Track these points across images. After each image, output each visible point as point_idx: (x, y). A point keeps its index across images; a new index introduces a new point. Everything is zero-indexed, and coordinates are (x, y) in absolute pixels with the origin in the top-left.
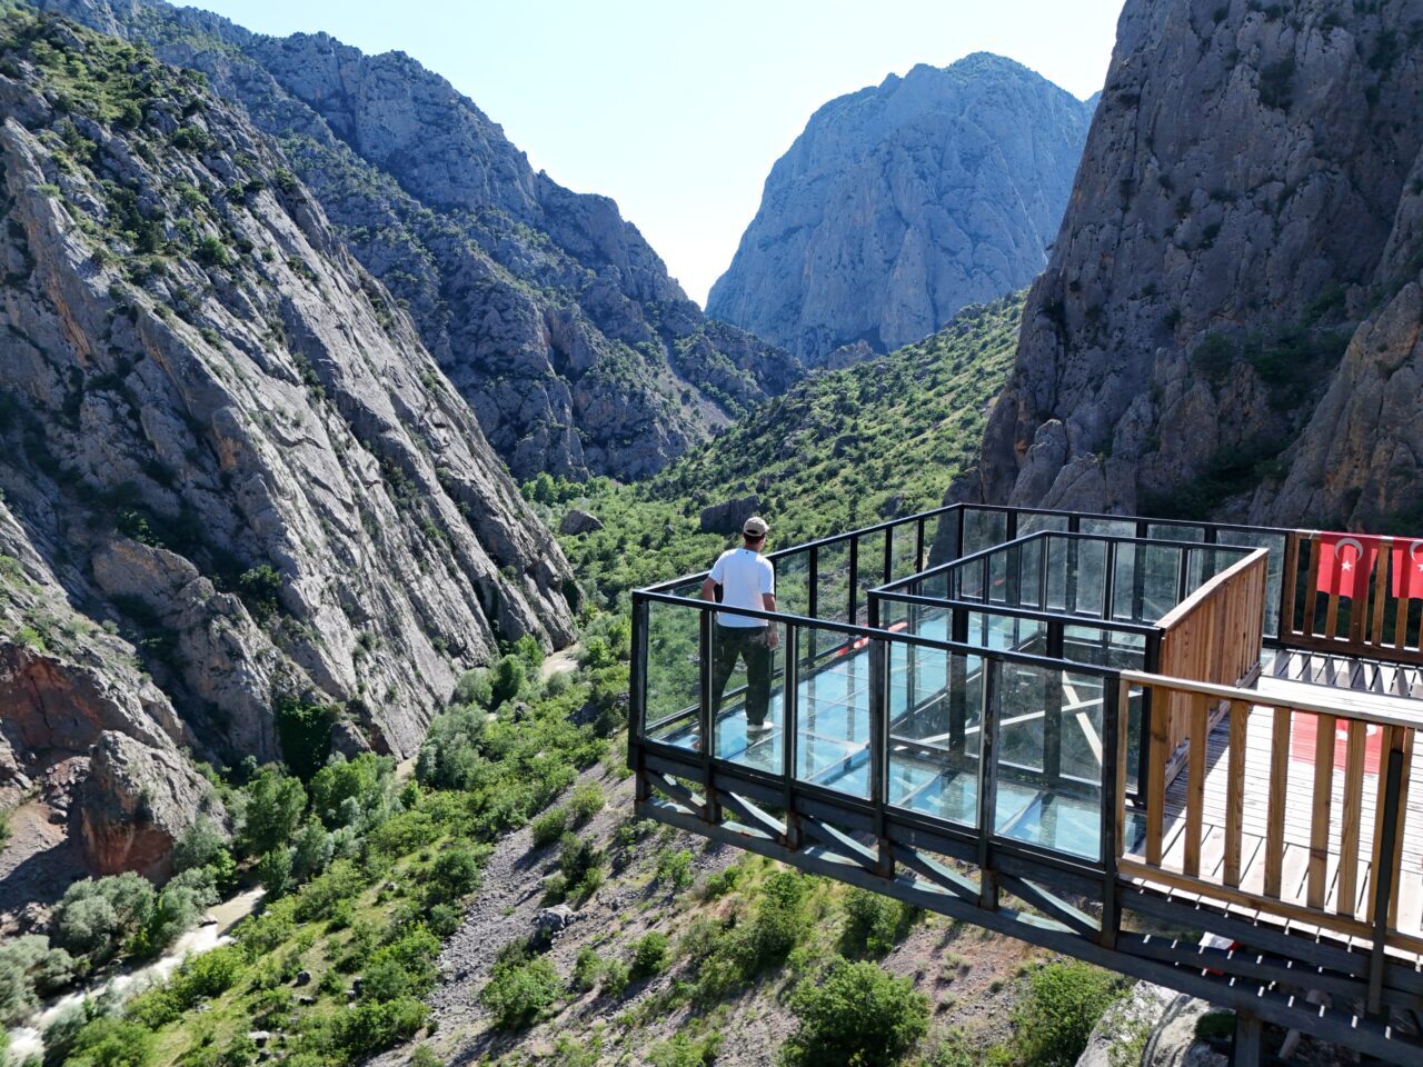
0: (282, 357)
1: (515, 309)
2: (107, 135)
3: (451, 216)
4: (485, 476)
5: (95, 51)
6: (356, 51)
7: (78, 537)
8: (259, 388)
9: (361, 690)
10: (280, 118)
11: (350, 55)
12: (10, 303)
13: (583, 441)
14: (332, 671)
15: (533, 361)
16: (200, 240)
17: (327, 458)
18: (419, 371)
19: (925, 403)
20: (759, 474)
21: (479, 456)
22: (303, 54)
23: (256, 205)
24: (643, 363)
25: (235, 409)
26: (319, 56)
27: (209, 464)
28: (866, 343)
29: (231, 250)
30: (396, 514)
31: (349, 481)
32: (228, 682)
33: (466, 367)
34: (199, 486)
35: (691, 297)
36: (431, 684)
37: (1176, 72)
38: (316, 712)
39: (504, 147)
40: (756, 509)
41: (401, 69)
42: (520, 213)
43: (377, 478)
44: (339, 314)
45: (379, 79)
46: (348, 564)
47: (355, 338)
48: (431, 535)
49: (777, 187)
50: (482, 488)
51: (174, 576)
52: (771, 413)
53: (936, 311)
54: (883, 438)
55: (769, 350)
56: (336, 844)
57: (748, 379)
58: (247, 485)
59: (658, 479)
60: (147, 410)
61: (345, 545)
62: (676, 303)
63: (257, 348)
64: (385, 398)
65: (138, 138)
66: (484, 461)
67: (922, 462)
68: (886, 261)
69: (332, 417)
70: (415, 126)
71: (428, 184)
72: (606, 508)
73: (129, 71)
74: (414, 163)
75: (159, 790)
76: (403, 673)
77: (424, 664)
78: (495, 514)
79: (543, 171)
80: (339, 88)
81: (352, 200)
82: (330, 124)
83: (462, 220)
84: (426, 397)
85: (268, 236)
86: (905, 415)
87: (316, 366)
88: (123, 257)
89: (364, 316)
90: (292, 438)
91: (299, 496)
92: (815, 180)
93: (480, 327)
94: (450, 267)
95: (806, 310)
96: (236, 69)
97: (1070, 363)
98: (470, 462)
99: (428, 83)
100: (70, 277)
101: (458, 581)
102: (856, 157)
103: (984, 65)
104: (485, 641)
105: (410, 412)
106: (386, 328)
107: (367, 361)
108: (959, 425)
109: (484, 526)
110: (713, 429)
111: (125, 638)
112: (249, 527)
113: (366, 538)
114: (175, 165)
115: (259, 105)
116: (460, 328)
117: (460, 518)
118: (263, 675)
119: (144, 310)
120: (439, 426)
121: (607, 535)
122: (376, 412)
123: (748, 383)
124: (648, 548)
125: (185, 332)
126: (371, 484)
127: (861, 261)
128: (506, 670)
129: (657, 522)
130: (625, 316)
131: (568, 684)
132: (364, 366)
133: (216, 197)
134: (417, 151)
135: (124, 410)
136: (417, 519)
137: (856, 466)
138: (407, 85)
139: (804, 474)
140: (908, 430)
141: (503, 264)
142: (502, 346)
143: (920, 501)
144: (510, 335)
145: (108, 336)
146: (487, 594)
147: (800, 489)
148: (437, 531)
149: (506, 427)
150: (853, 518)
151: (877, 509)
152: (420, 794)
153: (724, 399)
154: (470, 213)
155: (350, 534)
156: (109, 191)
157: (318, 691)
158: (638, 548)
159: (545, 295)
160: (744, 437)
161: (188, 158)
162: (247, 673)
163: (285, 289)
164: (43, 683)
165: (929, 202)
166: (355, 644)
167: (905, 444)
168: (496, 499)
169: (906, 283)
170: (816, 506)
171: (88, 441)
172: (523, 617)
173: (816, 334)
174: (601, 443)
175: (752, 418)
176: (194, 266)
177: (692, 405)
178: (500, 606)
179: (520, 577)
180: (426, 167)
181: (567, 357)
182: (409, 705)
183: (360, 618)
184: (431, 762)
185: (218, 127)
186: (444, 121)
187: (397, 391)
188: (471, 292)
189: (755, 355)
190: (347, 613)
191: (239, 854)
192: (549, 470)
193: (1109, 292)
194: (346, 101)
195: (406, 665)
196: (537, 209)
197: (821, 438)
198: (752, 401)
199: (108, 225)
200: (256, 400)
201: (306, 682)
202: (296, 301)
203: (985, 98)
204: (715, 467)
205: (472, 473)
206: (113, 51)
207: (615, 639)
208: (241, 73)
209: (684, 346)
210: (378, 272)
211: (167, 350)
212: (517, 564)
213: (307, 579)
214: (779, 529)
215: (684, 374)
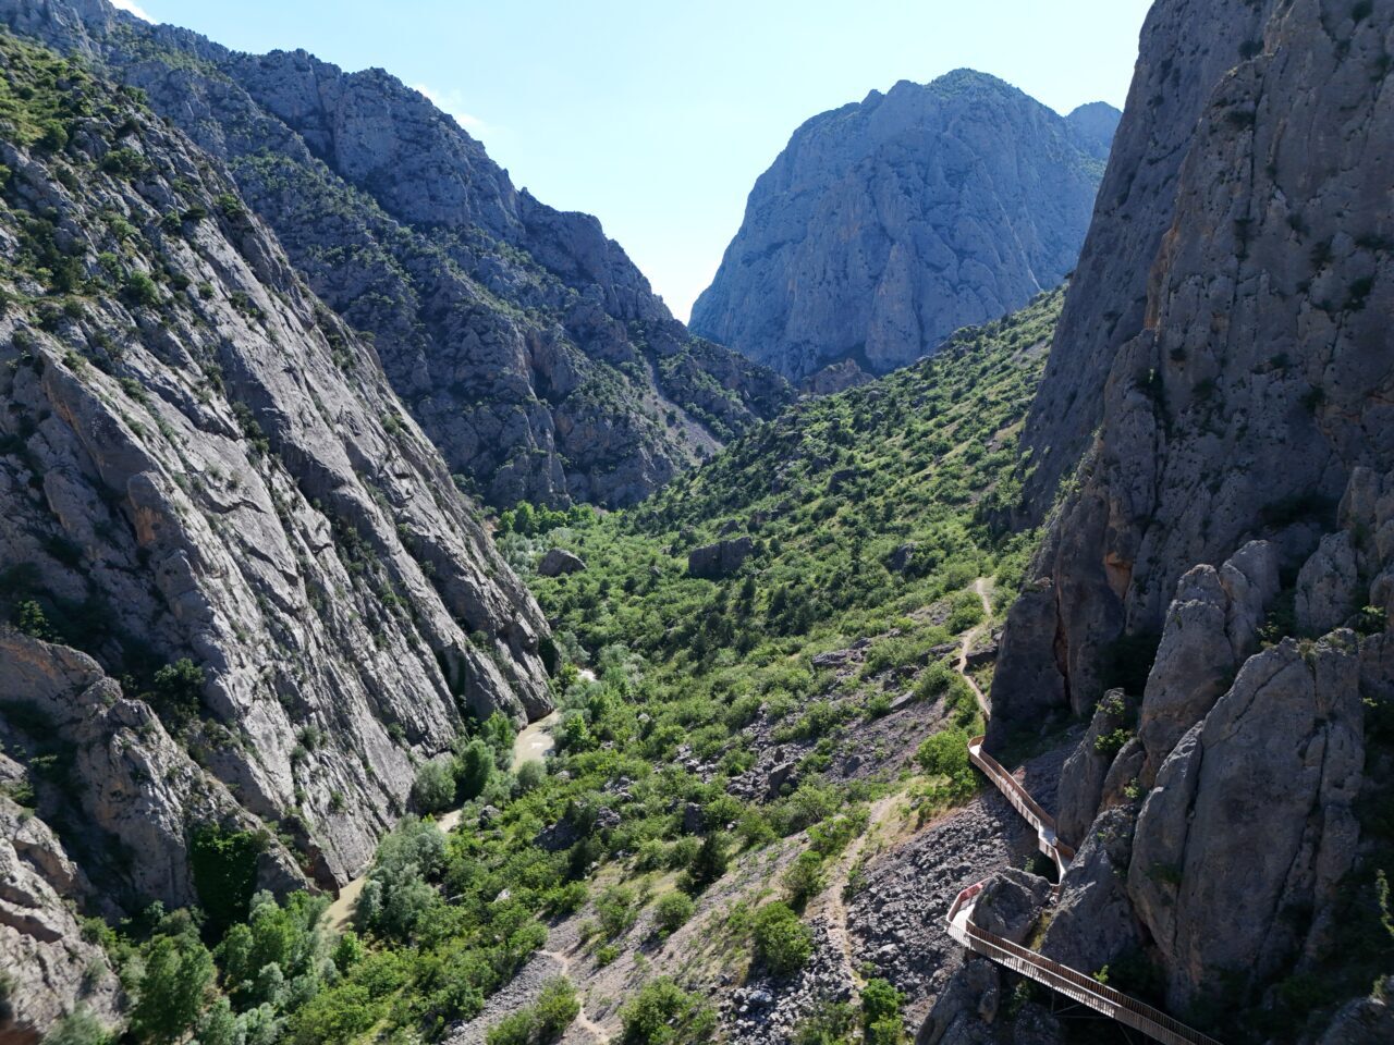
0: (219, 408)
1: (495, 332)
2: (24, 158)
3: (430, 235)
4: (453, 530)
5: (21, 65)
6: (335, 68)
8: (189, 446)
9: (299, 803)
10: (258, 138)
11: (329, 72)
13: (565, 468)
14: (262, 784)
15: (513, 385)
16: (126, 275)
17: (269, 524)
18: (381, 414)
19: (925, 434)
20: (749, 509)
21: (447, 507)
22: (281, 72)
23: (195, 236)
24: (627, 384)
25: (156, 474)
26: (297, 73)
27: (123, 538)
28: (853, 361)
29: (163, 287)
30: (349, 582)
31: (294, 548)
32: (131, 810)
33: (443, 391)
34: (110, 565)
35: (676, 316)
36: (385, 781)
37: (1304, 84)
38: (238, 841)
39: (486, 165)
40: (749, 551)
41: (380, 86)
42: (501, 232)
43: (328, 541)
44: (288, 356)
45: (358, 96)
46: (288, 647)
47: (307, 382)
48: (389, 604)
49: (759, 204)
50: (448, 544)
51: (75, 677)
52: (760, 441)
53: (922, 328)
54: (881, 473)
55: (755, 369)
56: (250, 1029)
57: (734, 399)
58: (166, 564)
59: (643, 508)
60: (52, 479)
61: (286, 626)
63: (188, 399)
64: (340, 448)
65: (61, 162)
66: (452, 512)
67: (927, 502)
68: (871, 277)
69: (277, 474)
70: (395, 143)
71: (407, 202)
72: (589, 542)
73: (59, 87)
74: (393, 181)
76: (351, 773)
77: (377, 758)
78: (464, 574)
79: (524, 189)
80: (318, 105)
81: (327, 220)
82: (308, 142)
83: (442, 239)
84: (388, 445)
85: (208, 270)
86: (904, 447)
87: (259, 416)
88: (33, 298)
89: (318, 356)
90: (225, 503)
91: (232, 572)
92: (798, 196)
93: (458, 350)
94: (429, 287)
95: (791, 325)
96: (210, 87)
97: (1174, 453)
98: (436, 514)
99: (408, 100)
101: (420, 654)
102: (839, 173)
103: (966, 81)
104: (450, 720)
105: (369, 462)
106: (344, 368)
107: (319, 407)
108: (963, 459)
109: (450, 587)
110: (699, 452)
111: (11, 756)
112: (170, 612)
113: (311, 614)
114: (103, 192)
115: (234, 123)
116: (438, 352)
117: (423, 580)
118: (175, 799)
119: (50, 361)
120: (401, 476)
121: (587, 576)
122: (328, 466)
123: (735, 404)
124: (632, 594)
125: (100, 384)
126: (321, 549)
127: (846, 277)
128: (472, 759)
129: (643, 562)
130: (608, 336)
131: (542, 776)
132: (316, 413)
133: (150, 228)
134: (396, 169)
135: (24, 477)
136: (374, 586)
137: (856, 504)
138: (387, 103)
139: (798, 512)
140: (909, 464)
141: (484, 283)
142: (481, 369)
143: (932, 554)
144: (490, 358)
145: (9, 390)
146: (453, 665)
147: (795, 529)
148: (396, 598)
149: (485, 454)
150: (856, 570)
151: (883, 560)
152: (359, 946)
153: (710, 420)
154: (451, 232)
155: (292, 612)
156: (22, 223)
157: (245, 813)
158: (621, 593)
159: (527, 315)
160: (733, 465)
161: (119, 185)
162: (155, 799)
163: (224, 330)
165: (913, 218)
166: (295, 744)
167: (906, 480)
168: (465, 556)
169: (892, 299)
170: (814, 550)
172: (494, 690)
173: (801, 350)
174: (584, 469)
175: (740, 446)
176: (117, 306)
177: (678, 427)
178: (467, 679)
179: (491, 642)
180: (406, 186)
181: (549, 380)
182: (358, 811)
183: (301, 712)
184: (376, 901)
185: (155, 149)
186: (425, 139)
187: (354, 440)
188: (450, 315)
189: (741, 374)
190: (286, 707)
192: (530, 498)
193: (1224, 362)
194: (325, 119)
195: (356, 762)
196: (519, 227)
197: (815, 471)
198: (738, 422)
199: (19, 262)
200: (184, 461)
201: (228, 804)
202: (237, 343)
203: (969, 114)
204: (703, 498)
205: (437, 527)
206: (43, 65)
207: (596, 711)
208: (217, 90)
209: (669, 366)
210: (353, 294)
211: (76, 407)
212: (488, 628)
213: (236, 672)
214: (774, 577)
215: (670, 395)
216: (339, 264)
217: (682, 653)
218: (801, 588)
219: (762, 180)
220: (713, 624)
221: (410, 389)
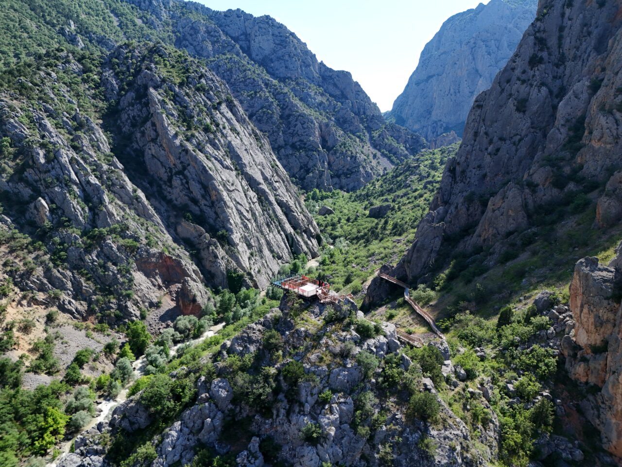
0: (228, 162)
1: (308, 123)
2: (177, 89)
3: (284, 82)
4: (291, 199)
5: (171, 56)
6: (251, 16)
7: (172, 220)
8: (222, 173)
9: (251, 269)
10: (223, 47)
11: (249, 17)
12: (152, 147)
13: (331, 176)
14: (242, 263)
15: (313, 144)
16: (204, 124)
17: (241, 195)
18: (270, 162)
20: (395, 194)
21: (289, 191)
22: (231, 18)
23: (221, 109)
24: (358, 142)
25: (215, 181)
26: (238, 19)
27: (208, 198)
28: (454, 132)
29: (213, 126)
30: (262, 213)
31: (248, 202)
32: (214, 265)
33: (288, 147)
34: (205, 205)
36: (271, 268)
38: (238, 275)
39: (307, 53)
40: (390, 209)
41: (268, 23)
42: (312, 80)
43: (256, 201)
44: (245, 145)
45: (260, 27)
46: (247, 229)
47: (250, 153)
48: (273, 220)
49: (425, 57)
50: (289, 203)
51: (199, 233)
55: (412, 135)
56: (244, 312)
57: (402, 148)
58: (218, 205)
59: (358, 192)
60: (191, 182)
61: (247, 224)
62: (373, 116)
63: (221, 160)
64: (260, 174)
65: (186, 89)
66: (291, 193)
68: (470, 92)
69: (243, 181)
70: (273, 46)
71: (277, 70)
72: (337, 204)
74: (272, 61)
75: (198, 294)
76: (263, 264)
77: (269, 261)
78: (294, 212)
79: (322, 61)
80: (244, 31)
81: (248, 81)
82: (241, 47)
83: (289, 84)
84: (272, 172)
85: (224, 120)
87: (238, 164)
88: (183, 132)
89: (253, 144)
90: (231, 189)
91: (233, 208)
92: (442, 54)
93: (294, 130)
94: (285, 106)
95: (433, 113)
96: (207, 27)
97: (455, 187)
98: (286, 194)
99: (278, 28)
100: (169, 140)
101: (281, 235)
102: (461, 43)
104: (289, 255)
105: (267, 178)
106: (260, 148)
107: (254, 161)
109: (290, 216)
110: (385, 170)
111: (186, 251)
112: (219, 218)
113: (253, 221)
114: (197, 98)
115: (216, 42)
116: (287, 131)
117: (282, 213)
118: (224, 263)
119: (190, 150)
120: (276, 182)
121: (334, 216)
122: (257, 179)
123: (402, 150)
124: (349, 222)
125: (201, 156)
126: (255, 203)
127: (459, 92)
128: (295, 265)
129: (354, 211)
130: (352, 122)
131: (314, 271)
132: (253, 163)
133: (209, 108)
134: (273, 56)
135: (184, 181)
136: (268, 214)
137: (431, 193)
138: (270, 30)
139: (410, 196)
141: (304, 103)
142: (302, 138)
144: (305, 134)
145: (179, 158)
146: (290, 239)
147: (408, 201)
148: (274, 218)
149: (302, 170)
152: (267, 301)
153: (390, 157)
154: (293, 81)
155: (248, 220)
156: (178, 109)
157: (239, 269)
158: (345, 222)
159: (320, 115)
160: (393, 177)
161: (200, 95)
162: (219, 263)
163: (229, 139)
164: (169, 263)
165: (491, 66)
166: (249, 255)
168: (294, 207)
170: (412, 209)
171: (175, 191)
172: (301, 247)
173: (437, 124)
174: (339, 176)
176: (203, 133)
177: (377, 160)
178: (294, 243)
179: (301, 233)
180: (276, 63)
181: (327, 141)
182: (264, 274)
183: (251, 246)
184: (270, 292)
185: (209, 82)
186: (284, 43)
187: (263, 171)
188: (291, 117)
189: (406, 137)
190: (247, 245)
191: (218, 313)
192: (318, 187)
194: (247, 36)
195: (264, 262)
196: (319, 77)
197: (420, 180)
198: (402, 157)
199: (178, 121)
200: (221, 177)
201: (235, 266)
202: (233, 143)
203: (522, 16)
204: (380, 189)
205: (286, 198)
206: (177, 54)
207: (332, 256)
208: (209, 29)
209: (376, 134)
210: (257, 109)
211: (196, 163)
212: (300, 229)
213: (236, 234)
214: (395, 218)
215: (375, 147)
216: (252, 98)
217: (362, 241)
218: (403, 222)
219: (428, 45)
220: (373, 232)
221: (276, 146)
